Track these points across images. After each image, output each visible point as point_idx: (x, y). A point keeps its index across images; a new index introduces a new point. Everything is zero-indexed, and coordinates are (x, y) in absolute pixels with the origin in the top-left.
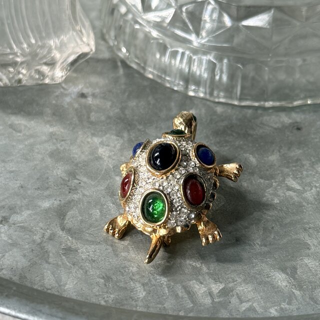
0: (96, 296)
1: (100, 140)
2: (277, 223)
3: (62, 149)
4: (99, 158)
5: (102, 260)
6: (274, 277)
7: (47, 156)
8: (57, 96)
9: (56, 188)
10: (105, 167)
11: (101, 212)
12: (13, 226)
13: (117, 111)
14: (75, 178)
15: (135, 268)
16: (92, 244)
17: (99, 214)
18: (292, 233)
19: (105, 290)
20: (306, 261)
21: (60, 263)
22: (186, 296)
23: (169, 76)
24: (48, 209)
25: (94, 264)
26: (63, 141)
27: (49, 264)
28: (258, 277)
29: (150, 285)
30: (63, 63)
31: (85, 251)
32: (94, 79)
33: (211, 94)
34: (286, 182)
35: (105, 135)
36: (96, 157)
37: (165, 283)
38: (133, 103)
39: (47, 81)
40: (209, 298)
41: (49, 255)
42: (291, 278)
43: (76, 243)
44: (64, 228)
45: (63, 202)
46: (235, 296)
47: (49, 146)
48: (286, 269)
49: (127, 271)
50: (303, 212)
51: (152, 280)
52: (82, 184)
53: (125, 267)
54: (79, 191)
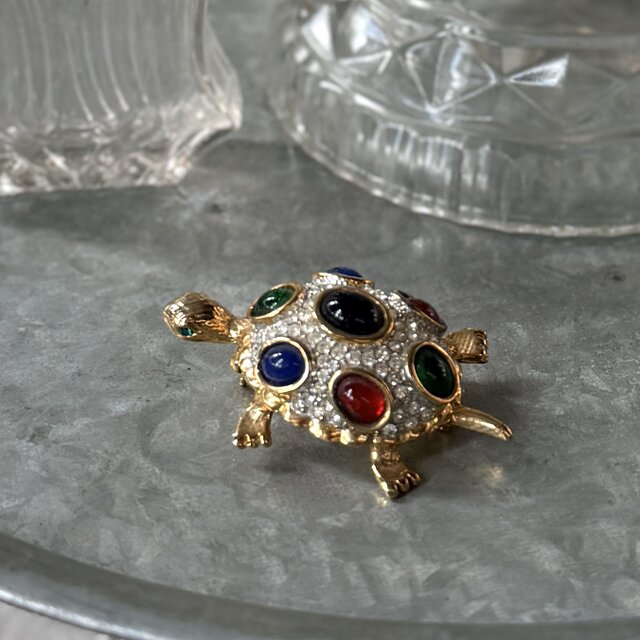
1: (238, 290)
2: (556, 453)
9: (142, 377)
11: (222, 423)
12: (53, 445)
14: (181, 359)
15: (273, 530)
16: (197, 484)
17: (218, 427)
18: (583, 472)
19: (212, 570)
21: (133, 516)
22: (364, 585)
24: (124, 416)
25: (196, 520)
27: (112, 517)
28: (508, 552)
29: (297, 562)
31: (182, 495)
34: (581, 377)
35: (247, 282)
37: (327, 560)
40: (408, 590)
41: (113, 502)
42: (570, 558)
43: (169, 480)
44: (149, 452)
45: (153, 403)
46: (459, 588)
48: (562, 539)
49: (258, 534)
50: (608, 433)
51: (304, 552)
52: (193, 371)
53: (256, 527)
54: (186, 385)
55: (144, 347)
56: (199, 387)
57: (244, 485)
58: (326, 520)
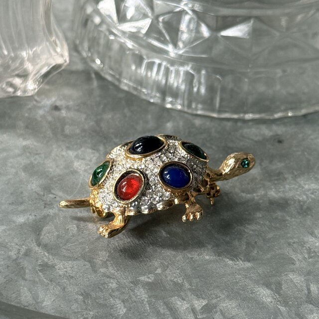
0: (75, 313)
1: (75, 153)
2: (260, 238)
3: (36, 162)
4: (74, 172)
5: (80, 277)
6: (258, 293)
7: (21, 170)
8: (30, 109)
9: (30, 202)
10: (80, 182)
11: (78, 227)
13: (92, 123)
14: (50, 192)
15: (114, 285)
16: (69, 260)
17: (76, 229)
18: (276, 247)
19: (84, 307)
20: (291, 276)
21: (37, 279)
22: (168, 313)
23: (145, 88)
24: (24, 224)
25: (72, 281)
26: (37, 154)
27: (26, 280)
28: (242, 292)
29: (130, 301)
30: (35, 74)
31: (62, 267)
32: (67, 91)
33: (189, 106)
34: (268, 196)
35: (80, 149)
36: (71, 171)
37: (146, 300)
38: (108, 116)
39: (19, 93)
40: (192, 315)
41: (25, 272)
42: (276, 294)
43: (53, 259)
44: (40, 244)
45: (38, 217)
46: (219, 313)
47: (23, 160)
48: (270, 284)
49: (106, 287)
50: (287, 226)
51: (132, 296)
52: (58, 199)
53: (105, 283)
54: (55, 206)
58: (142, 278)
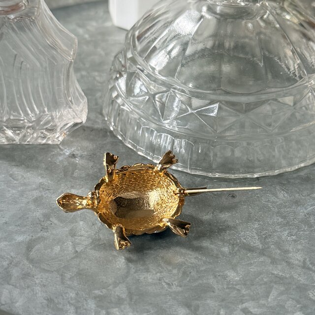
2: (195, 269)
7: (32, 201)
8: (53, 155)
9: (32, 226)
14: (49, 219)
16: (47, 273)
17: (59, 249)
18: (205, 278)
24: (21, 242)
25: (43, 288)
27: (10, 285)
29: (82, 309)
31: (40, 277)
43: (35, 270)
44: (29, 259)
45: (34, 238)
47: (36, 193)
48: (191, 306)
49: (67, 296)
50: (218, 262)
51: (85, 304)
54: (49, 230)
55: (35, 213)
56: (54, 232)
57: (66, 274)
58: (96, 292)
